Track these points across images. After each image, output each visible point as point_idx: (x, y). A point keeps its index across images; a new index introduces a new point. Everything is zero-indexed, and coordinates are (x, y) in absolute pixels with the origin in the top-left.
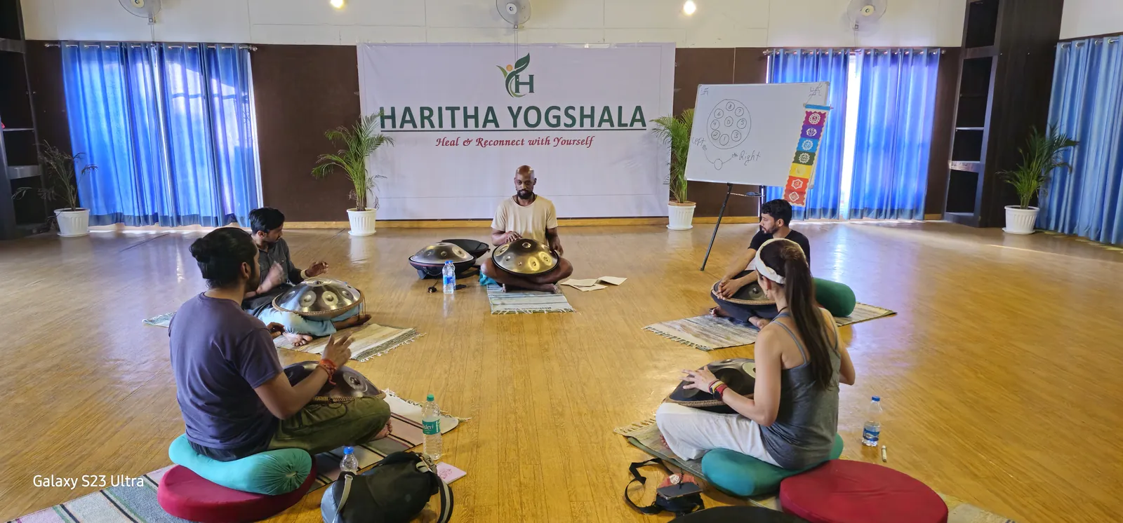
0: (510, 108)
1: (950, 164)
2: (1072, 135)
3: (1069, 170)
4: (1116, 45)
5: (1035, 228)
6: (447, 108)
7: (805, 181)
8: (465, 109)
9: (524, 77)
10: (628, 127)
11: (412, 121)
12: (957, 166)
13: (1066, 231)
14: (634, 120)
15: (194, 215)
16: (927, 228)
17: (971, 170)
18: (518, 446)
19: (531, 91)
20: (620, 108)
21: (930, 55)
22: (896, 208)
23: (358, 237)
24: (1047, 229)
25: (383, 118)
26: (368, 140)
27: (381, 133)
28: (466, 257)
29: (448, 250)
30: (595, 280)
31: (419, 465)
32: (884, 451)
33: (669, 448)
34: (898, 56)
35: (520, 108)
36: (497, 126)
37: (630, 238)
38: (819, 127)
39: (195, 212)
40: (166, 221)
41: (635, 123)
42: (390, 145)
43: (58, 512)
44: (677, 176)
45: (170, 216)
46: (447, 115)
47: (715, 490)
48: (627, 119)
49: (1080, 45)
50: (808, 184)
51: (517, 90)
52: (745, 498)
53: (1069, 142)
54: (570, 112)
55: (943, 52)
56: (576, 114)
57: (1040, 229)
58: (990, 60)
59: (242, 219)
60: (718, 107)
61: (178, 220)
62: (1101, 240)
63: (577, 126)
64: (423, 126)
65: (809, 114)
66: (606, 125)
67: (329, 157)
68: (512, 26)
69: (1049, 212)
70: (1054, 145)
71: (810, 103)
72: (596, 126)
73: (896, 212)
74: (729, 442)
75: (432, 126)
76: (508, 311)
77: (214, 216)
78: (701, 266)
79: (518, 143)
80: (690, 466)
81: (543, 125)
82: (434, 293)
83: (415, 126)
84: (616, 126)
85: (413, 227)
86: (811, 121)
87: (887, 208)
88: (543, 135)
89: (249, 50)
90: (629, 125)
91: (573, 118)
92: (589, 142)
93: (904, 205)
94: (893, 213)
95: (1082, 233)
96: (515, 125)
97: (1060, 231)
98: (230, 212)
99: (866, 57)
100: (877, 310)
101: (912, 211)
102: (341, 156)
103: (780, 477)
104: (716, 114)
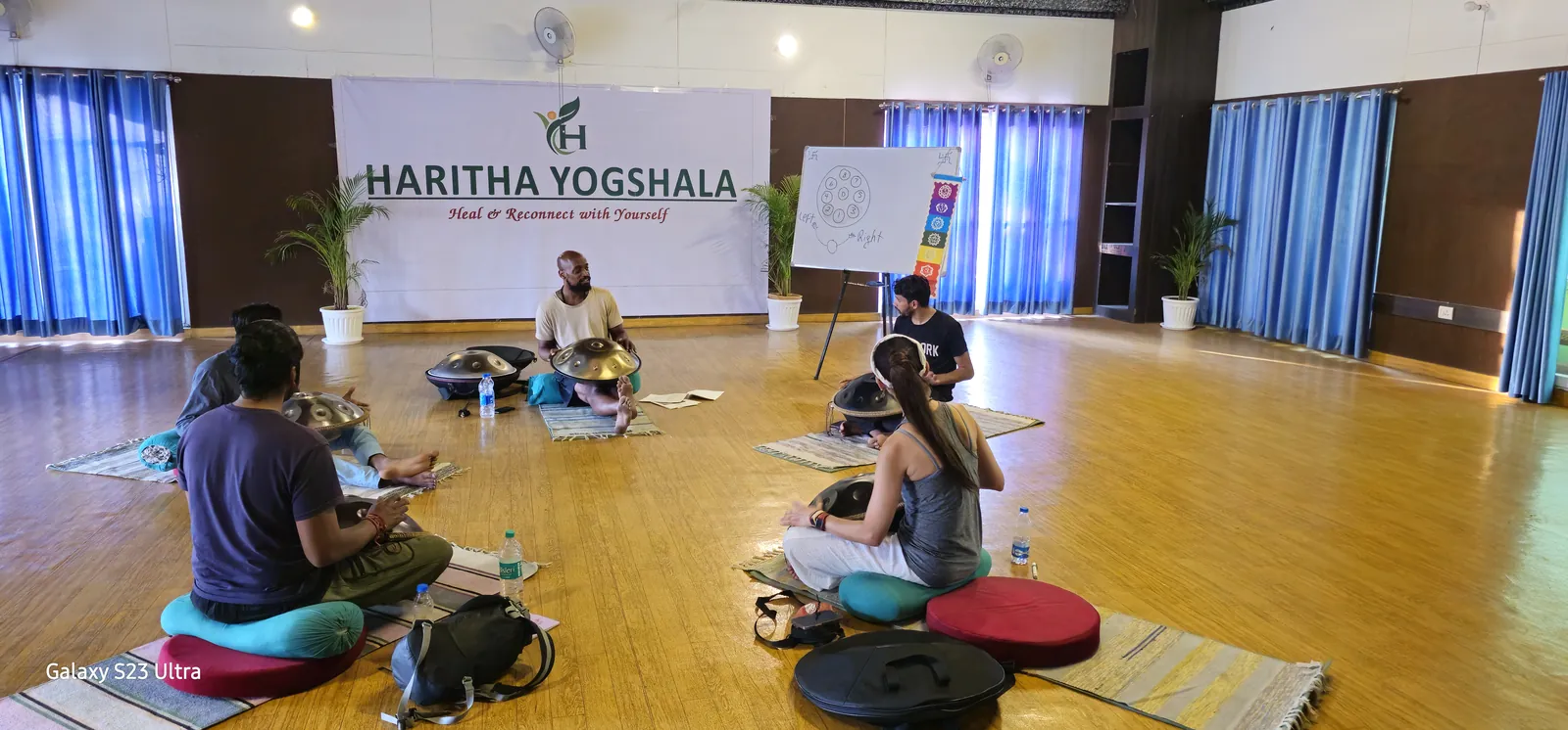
0: (554, 169)
1: (1100, 247)
2: (1231, 213)
3: (1229, 254)
4: (1273, 109)
5: (1195, 322)
6: (465, 168)
7: (936, 267)
8: (491, 169)
9: (572, 127)
10: (714, 198)
11: (414, 185)
12: (1108, 248)
13: (1229, 326)
14: (720, 188)
15: (78, 319)
16: (1077, 324)
17: (1124, 254)
18: (617, 589)
19: (583, 146)
20: (702, 172)
21: (1074, 115)
22: (1041, 301)
23: (337, 346)
24: (1208, 324)
25: (371, 180)
26: (351, 211)
27: (368, 201)
28: (506, 368)
29: (483, 361)
30: (685, 395)
31: (508, 609)
32: (1035, 568)
33: (798, 580)
34: (1038, 116)
35: (567, 170)
36: (536, 192)
37: (721, 342)
38: (951, 201)
39: (80, 313)
40: (33, 328)
41: (722, 192)
42: (383, 216)
43: (19, 701)
44: (778, 261)
45: (42, 320)
46: (464, 177)
47: (855, 617)
48: (711, 186)
49: (1237, 107)
50: (939, 271)
51: (563, 145)
52: (889, 624)
53: (1229, 222)
54: (636, 175)
55: (1088, 111)
56: (645, 179)
57: (1200, 322)
58: (1140, 122)
59: (156, 324)
60: (830, 175)
61: (54, 327)
62: (1266, 335)
63: (646, 194)
64: (430, 191)
65: (938, 186)
66: (684, 194)
67: (293, 234)
68: (555, 60)
69: (1210, 302)
70: (1212, 225)
71: (938, 173)
72: (671, 195)
73: (1040, 306)
74: (869, 563)
75: (443, 191)
76: (575, 436)
77: (112, 319)
78: (815, 374)
79: (566, 215)
80: (825, 596)
81: (599, 192)
82: (468, 418)
83: (418, 191)
84: (698, 196)
85: (420, 331)
86: (941, 194)
87: (1030, 301)
88: (600, 206)
89: (169, 82)
90: (714, 194)
91: (640, 184)
92: (662, 216)
93: (1050, 294)
94: (1038, 306)
95: (1246, 328)
96: (561, 191)
97: (1222, 325)
98: (136, 313)
99: (1001, 115)
100: (1023, 420)
101: (1059, 304)
102: (312, 232)
103: (927, 596)
104: (828, 183)
